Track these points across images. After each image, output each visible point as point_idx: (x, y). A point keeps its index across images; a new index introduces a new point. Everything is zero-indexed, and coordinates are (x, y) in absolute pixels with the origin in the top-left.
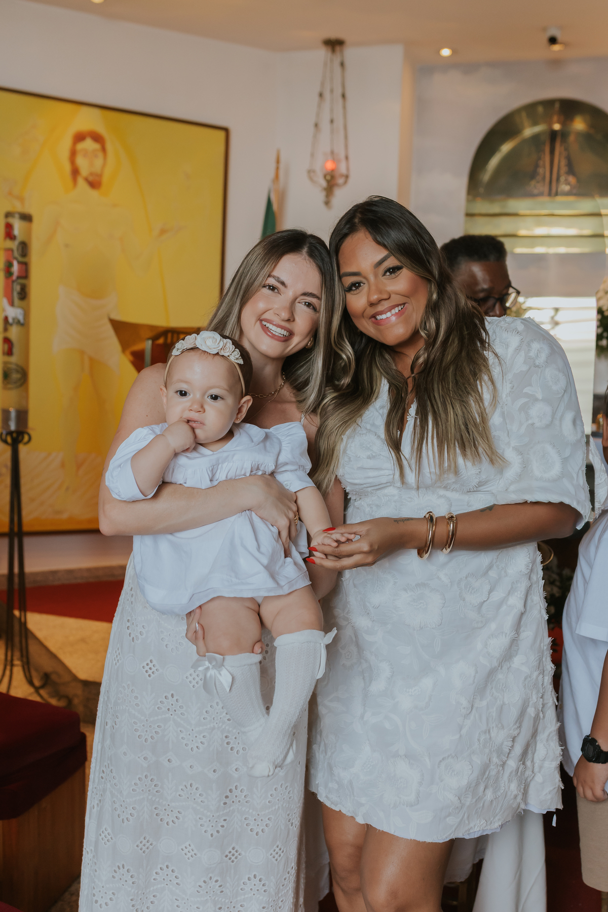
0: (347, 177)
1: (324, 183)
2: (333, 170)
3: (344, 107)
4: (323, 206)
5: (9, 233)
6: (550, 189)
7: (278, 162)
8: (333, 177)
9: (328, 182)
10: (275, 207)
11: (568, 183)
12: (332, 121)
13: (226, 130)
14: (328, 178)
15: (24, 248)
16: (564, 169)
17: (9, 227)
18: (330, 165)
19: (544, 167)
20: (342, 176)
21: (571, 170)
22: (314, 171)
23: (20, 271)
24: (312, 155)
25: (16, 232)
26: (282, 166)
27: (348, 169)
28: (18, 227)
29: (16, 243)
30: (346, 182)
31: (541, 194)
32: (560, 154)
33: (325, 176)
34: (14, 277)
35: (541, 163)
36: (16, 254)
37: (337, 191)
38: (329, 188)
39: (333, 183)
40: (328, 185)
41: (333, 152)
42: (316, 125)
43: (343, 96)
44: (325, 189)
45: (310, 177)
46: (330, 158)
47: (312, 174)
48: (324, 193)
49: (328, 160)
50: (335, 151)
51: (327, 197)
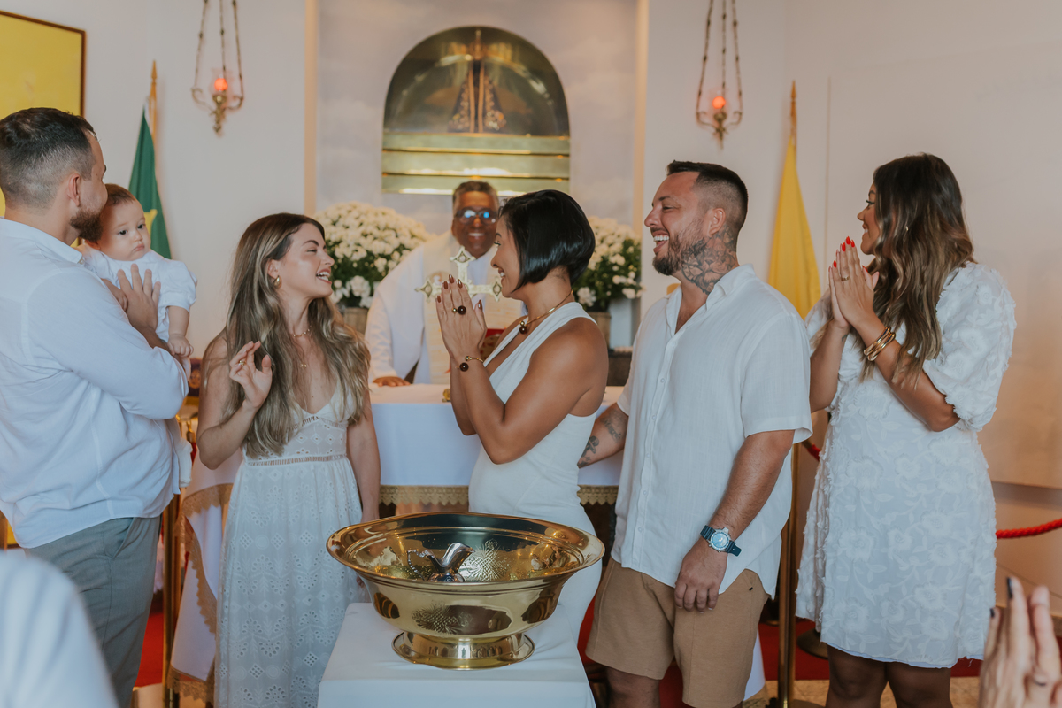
0: (242, 99)
1: (214, 107)
2: (224, 90)
3: (236, 17)
4: (213, 132)
6: (477, 125)
7: (154, 76)
8: (224, 98)
9: (219, 104)
10: (151, 130)
11: (496, 120)
12: (222, 32)
13: (82, 33)
14: (219, 99)
16: (490, 104)
18: (221, 85)
19: (469, 101)
20: (235, 97)
21: (497, 107)
22: (200, 91)
24: (197, 71)
26: (158, 81)
27: (242, 90)
30: (240, 105)
31: (467, 130)
32: (485, 87)
33: (215, 97)
35: (465, 96)
37: (229, 116)
38: (219, 112)
39: (223, 105)
40: (219, 108)
41: (224, 68)
42: (201, 36)
43: (234, 4)
44: (215, 112)
45: (194, 97)
46: (221, 76)
47: (197, 93)
48: (214, 116)
49: (218, 78)
50: (227, 68)
51: (218, 122)
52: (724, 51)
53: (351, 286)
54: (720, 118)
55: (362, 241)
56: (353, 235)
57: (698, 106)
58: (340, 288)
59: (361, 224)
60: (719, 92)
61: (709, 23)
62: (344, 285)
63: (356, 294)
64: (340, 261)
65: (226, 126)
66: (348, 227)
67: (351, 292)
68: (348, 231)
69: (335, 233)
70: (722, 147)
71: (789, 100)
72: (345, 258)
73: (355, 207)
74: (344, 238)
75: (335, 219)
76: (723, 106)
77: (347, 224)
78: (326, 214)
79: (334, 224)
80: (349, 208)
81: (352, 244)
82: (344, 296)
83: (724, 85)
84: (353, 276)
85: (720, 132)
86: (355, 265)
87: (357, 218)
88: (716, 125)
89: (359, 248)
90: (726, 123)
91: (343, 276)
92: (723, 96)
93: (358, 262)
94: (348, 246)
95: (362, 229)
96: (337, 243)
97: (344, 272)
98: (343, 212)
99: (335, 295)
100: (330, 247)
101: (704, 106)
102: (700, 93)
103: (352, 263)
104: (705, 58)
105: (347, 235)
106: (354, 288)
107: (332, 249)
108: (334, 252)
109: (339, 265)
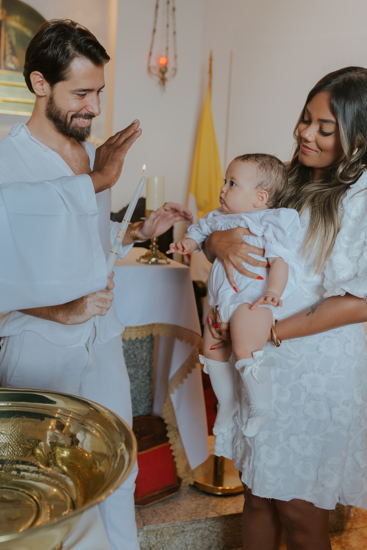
11: (12, 62)
21: (14, 54)
52: (168, 26)
54: (163, 71)
57: (149, 62)
60: (164, 53)
61: (157, 7)
70: (164, 90)
71: (208, 62)
76: (166, 63)
83: (167, 49)
85: (163, 80)
88: (161, 75)
90: (167, 75)
92: (167, 57)
101: (153, 63)
102: (150, 54)
104: (154, 31)
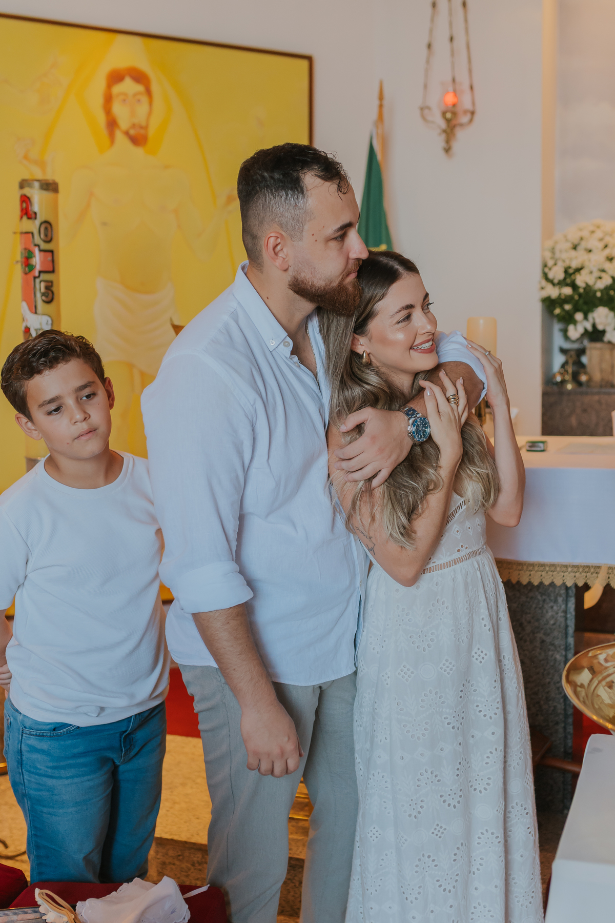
0: (473, 113)
1: (443, 124)
2: (454, 105)
3: (466, 20)
4: (442, 153)
5: (27, 212)
7: (381, 98)
8: (454, 114)
9: (448, 121)
10: (379, 156)
12: (451, 39)
13: (309, 59)
14: (449, 115)
15: (48, 227)
17: (25, 200)
18: (450, 99)
20: (465, 112)
22: (429, 108)
23: (42, 263)
24: (425, 86)
25: (36, 207)
26: (385, 102)
27: (473, 103)
28: (38, 199)
29: (37, 222)
30: (471, 121)
33: (444, 114)
34: (37, 274)
36: (37, 240)
37: (460, 134)
38: (449, 130)
39: (454, 122)
40: (448, 126)
41: (454, 80)
42: (429, 46)
43: (464, 4)
44: (444, 131)
45: (424, 117)
46: (451, 89)
47: (426, 111)
48: (443, 136)
49: (448, 92)
50: (457, 79)
51: (448, 141)
53: (594, 319)
55: (607, 266)
56: (597, 259)
58: (581, 322)
59: (606, 246)
62: (586, 318)
63: (600, 327)
64: (581, 291)
65: (456, 146)
66: (590, 251)
67: (594, 326)
68: (591, 255)
69: (576, 258)
72: (588, 288)
73: (598, 227)
74: (587, 264)
75: (576, 242)
77: (589, 246)
78: (565, 237)
79: (575, 248)
80: (592, 228)
81: (595, 270)
82: (586, 330)
84: (596, 306)
86: (599, 294)
87: (601, 240)
89: (603, 275)
91: (585, 308)
93: (602, 291)
94: (591, 272)
95: (607, 252)
96: (578, 270)
97: (586, 303)
98: (585, 234)
99: (576, 329)
100: (571, 275)
103: (595, 292)
105: (590, 261)
106: (598, 321)
107: (573, 277)
108: (574, 280)
109: (580, 295)
